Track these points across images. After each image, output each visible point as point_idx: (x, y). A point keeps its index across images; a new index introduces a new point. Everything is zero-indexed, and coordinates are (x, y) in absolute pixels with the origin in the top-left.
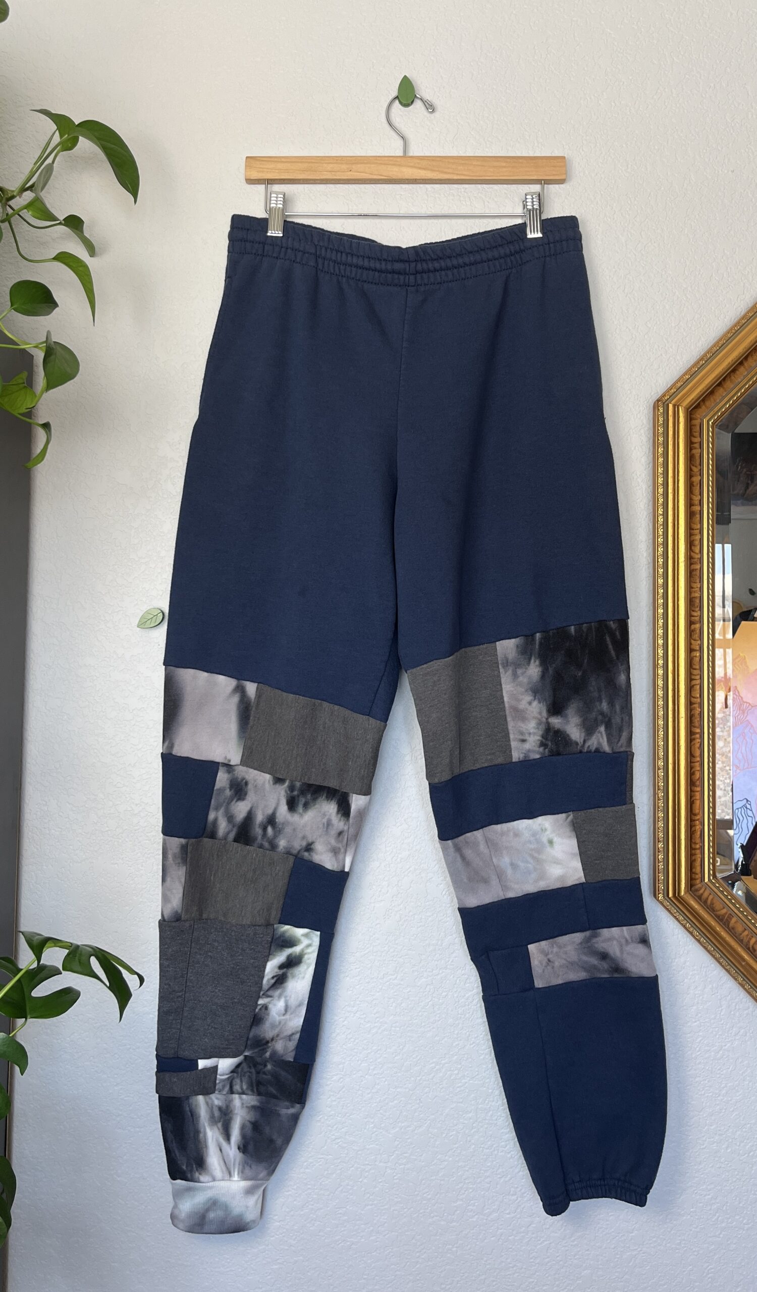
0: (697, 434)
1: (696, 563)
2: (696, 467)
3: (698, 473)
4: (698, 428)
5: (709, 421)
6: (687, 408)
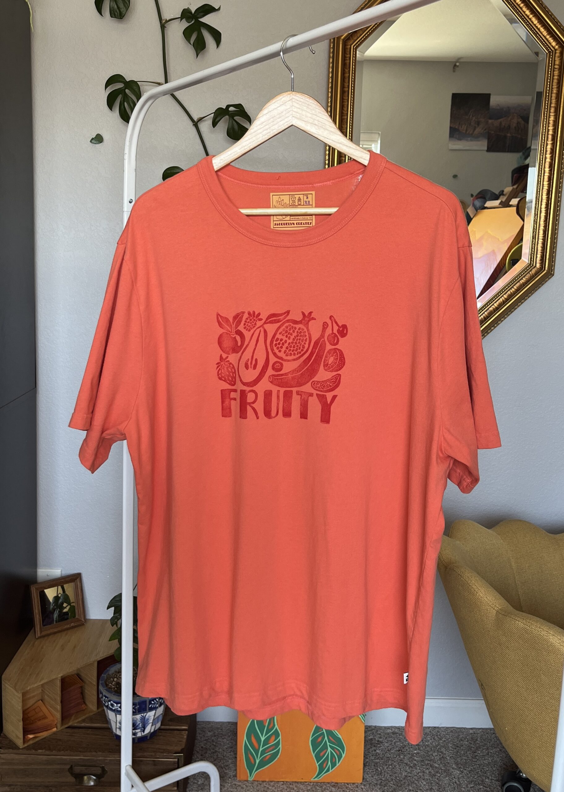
0: (348, 53)
1: (345, 116)
2: (347, 69)
3: (348, 72)
4: (349, 50)
5: (354, 46)
6: (343, 40)
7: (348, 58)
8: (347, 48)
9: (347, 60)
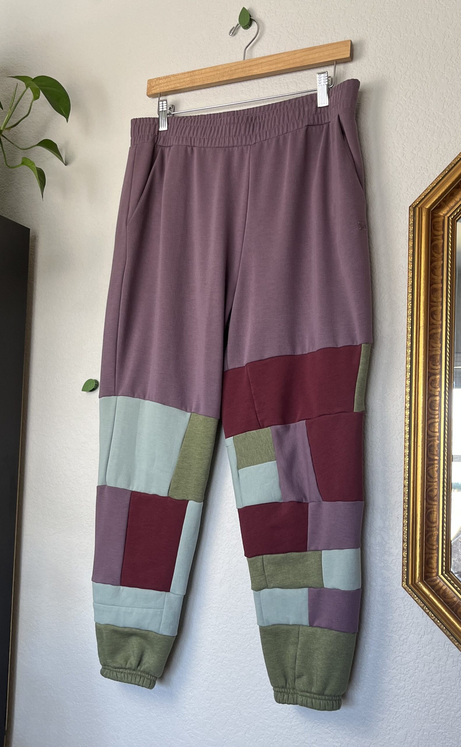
4: (441, 224)
5: (448, 217)
6: (429, 209)
7: (440, 237)
8: (438, 222)
9: (438, 240)
